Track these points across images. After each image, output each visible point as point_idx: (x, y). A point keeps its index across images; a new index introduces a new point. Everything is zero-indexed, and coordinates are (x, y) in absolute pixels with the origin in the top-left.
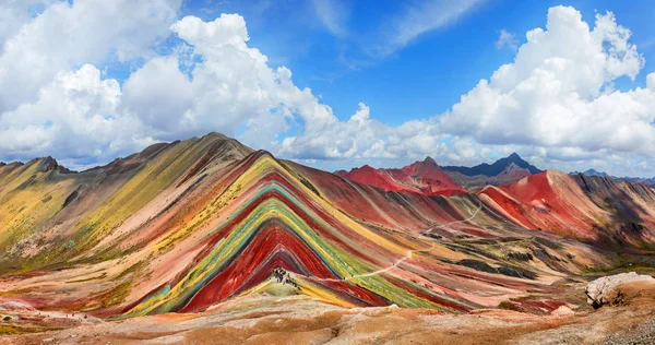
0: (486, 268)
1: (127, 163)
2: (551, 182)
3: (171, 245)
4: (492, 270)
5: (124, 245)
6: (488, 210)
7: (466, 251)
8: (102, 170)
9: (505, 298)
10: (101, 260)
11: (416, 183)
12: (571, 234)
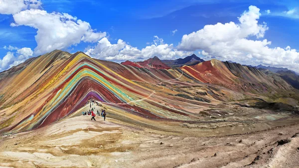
0: (189, 97)
1: (18, 67)
2: (213, 65)
3: (36, 96)
4: (191, 98)
6: (185, 74)
7: (178, 91)
8: (7, 72)
9: (202, 110)
10: (5, 108)
11: (150, 67)
12: (222, 85)
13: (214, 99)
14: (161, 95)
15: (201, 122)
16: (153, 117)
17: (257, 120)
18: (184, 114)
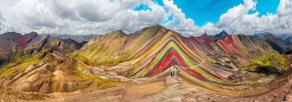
0: (221, 65)
2: (233, 38)
3: (147, 56)
4: (223, 66)
5: (136, 56)
6: (219, 47)
7: (216, 60)
8: (133, 34)
9: (229, 75)
10: (131, 60)
12: (238, 55)
13: (234, 66)
14: (207, 63)
15: (229, 85)
16: (203, 79)
17: (259, 84)
18: (220, 78)
